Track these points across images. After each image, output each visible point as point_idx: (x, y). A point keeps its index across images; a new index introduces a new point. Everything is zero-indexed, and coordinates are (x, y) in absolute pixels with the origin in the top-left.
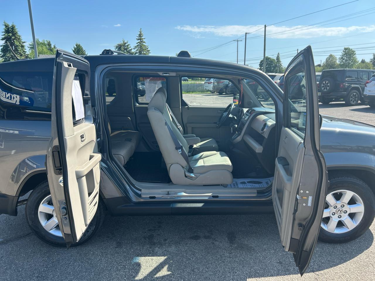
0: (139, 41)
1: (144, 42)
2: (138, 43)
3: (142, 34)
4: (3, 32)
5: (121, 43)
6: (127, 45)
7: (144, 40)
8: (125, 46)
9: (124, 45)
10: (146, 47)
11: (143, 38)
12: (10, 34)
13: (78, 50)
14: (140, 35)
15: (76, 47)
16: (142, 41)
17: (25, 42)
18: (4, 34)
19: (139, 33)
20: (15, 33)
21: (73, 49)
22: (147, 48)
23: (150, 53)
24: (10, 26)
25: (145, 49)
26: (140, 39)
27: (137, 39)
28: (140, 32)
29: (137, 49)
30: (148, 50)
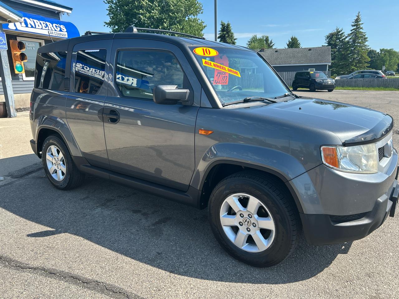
0: (355, 27)
1: (362, 28)
2: (353, 30)
3: (359, 19)
4: (219, 31)
5: (334, 32)
6: (341, 33)
7: (361, 26)
8: (339, 35)
9: (338, 33)
10: (362, 34)
11: (360, 23)
12: (225, 33)
13: (293, 44)
14: (357, 21)
15: (291, 41)
16: (359, 27)
17: (236, 39)
18: (220, 32)
19: (356, 18)
20: (229, 31)
21: (288, 43)
22: (364, 35)
23: (367, 41)
24: (225, 25)
25: (362, 37)
26: (356, 25)
27: (352, 25)
28: (358, 16)
29: (350, 37)
30: (364, 38)
